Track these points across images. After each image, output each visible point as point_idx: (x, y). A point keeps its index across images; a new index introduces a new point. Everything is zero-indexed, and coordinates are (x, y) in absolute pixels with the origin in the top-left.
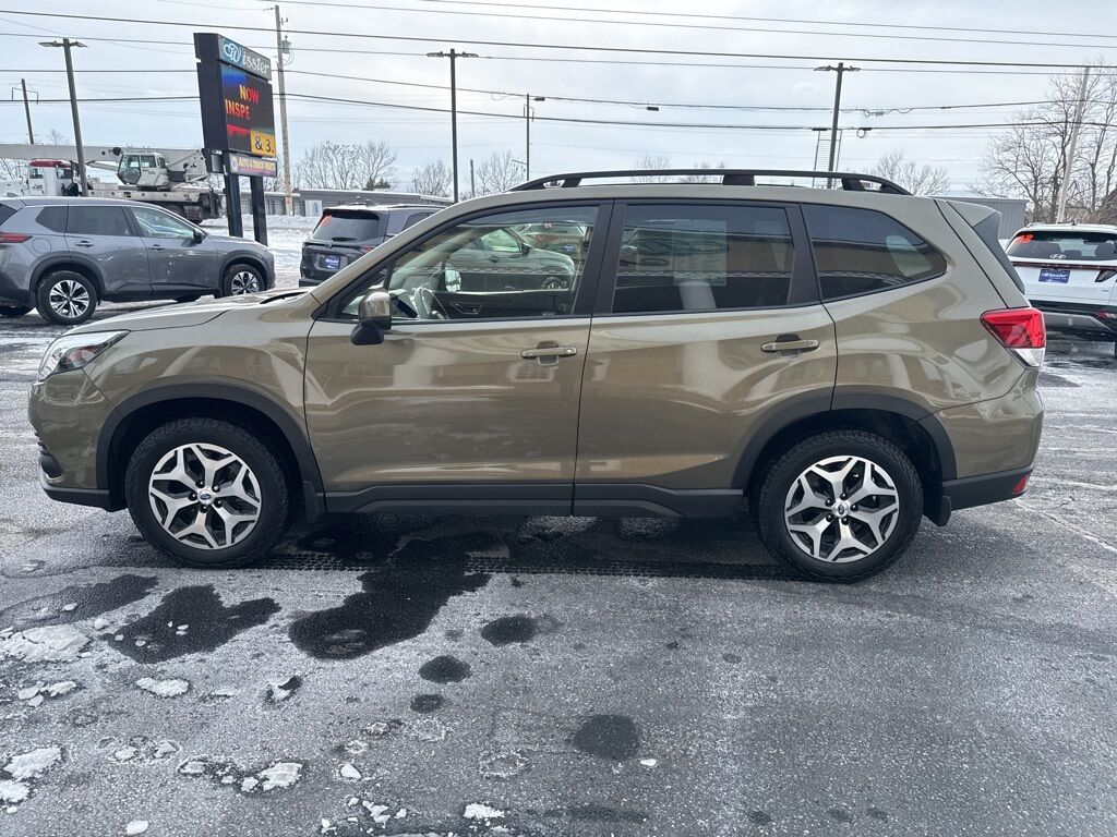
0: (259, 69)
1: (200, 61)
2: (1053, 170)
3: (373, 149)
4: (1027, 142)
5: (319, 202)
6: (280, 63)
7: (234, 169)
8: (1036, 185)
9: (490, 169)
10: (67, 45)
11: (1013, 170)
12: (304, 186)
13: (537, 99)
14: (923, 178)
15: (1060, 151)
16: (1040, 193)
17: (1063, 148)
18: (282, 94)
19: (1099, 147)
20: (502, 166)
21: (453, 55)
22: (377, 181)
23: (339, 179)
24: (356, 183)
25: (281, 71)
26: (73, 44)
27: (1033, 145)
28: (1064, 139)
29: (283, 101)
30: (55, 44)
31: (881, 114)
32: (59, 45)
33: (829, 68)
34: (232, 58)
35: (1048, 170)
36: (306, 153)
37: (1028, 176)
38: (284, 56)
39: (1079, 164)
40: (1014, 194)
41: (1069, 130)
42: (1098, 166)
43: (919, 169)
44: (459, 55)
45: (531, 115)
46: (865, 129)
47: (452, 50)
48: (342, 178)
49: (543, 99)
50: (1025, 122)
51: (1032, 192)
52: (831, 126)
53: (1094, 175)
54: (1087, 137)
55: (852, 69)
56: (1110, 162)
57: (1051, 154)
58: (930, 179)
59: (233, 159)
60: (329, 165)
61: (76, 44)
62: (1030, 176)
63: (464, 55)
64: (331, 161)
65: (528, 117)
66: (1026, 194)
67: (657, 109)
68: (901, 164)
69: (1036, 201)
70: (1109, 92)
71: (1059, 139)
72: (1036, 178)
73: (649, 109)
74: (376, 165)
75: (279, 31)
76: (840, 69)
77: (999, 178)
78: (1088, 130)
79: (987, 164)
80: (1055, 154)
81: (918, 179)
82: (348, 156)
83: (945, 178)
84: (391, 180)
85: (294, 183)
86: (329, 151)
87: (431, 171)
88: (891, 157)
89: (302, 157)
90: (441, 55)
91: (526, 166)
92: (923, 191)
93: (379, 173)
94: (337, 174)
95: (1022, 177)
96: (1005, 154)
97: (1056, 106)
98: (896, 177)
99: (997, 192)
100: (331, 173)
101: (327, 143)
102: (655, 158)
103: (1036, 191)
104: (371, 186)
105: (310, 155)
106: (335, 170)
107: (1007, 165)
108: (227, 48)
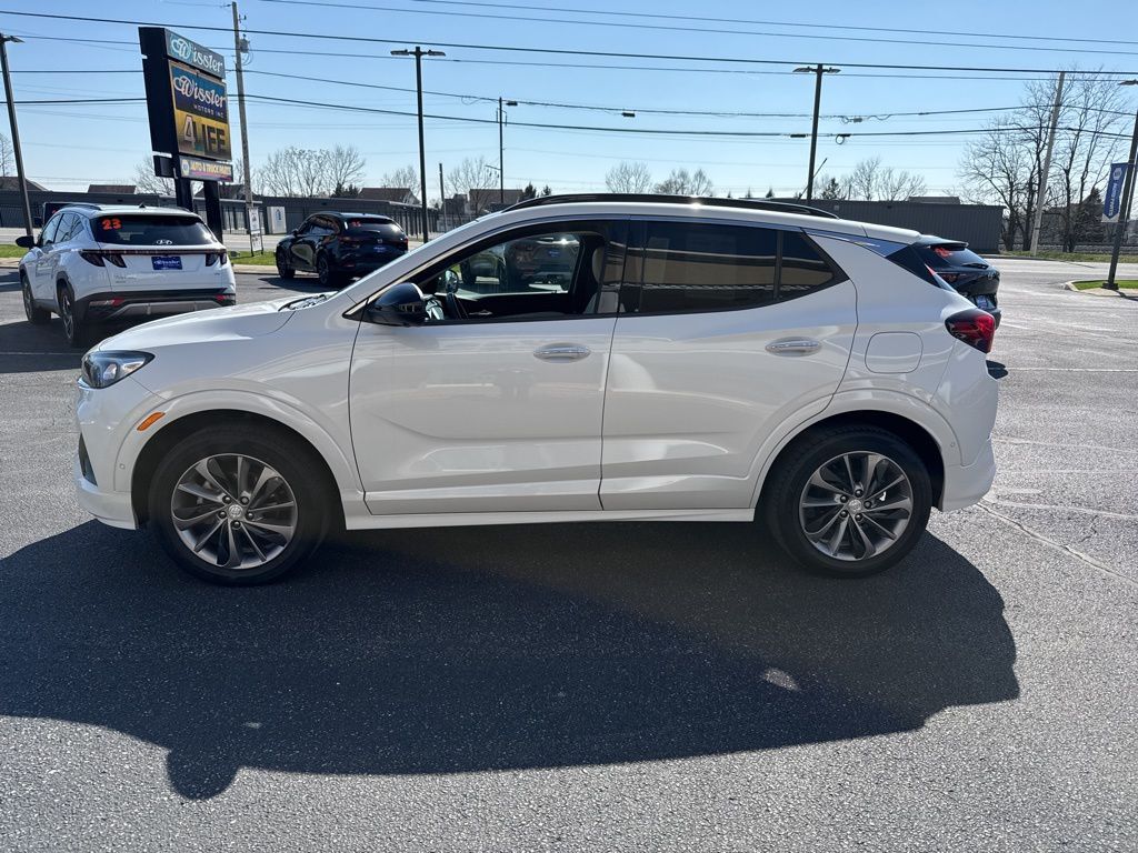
0: (214, 67)
1: (145, 57)
2: (1029, 176)
3: (340, 154)
4: (1003, 147)
5: (282, 209)
6: (238, 64)
7: (186, 173)
8: (1012, 192)
9: (462, 174)
11: (989, 176)
12: (268, 192)
13: (510, 104)
14: (900, 184)
15: (1035, 157)
16: (1015, 199)
17: (1038, 154)
18: (241, 95)
19: (1073, 153)
20: (475, 171)
21: (418, 53)
22: (346, 186)
23: (304, 184)
24: (323, 190)
25: (239, 71)
26: (8, 39)
27: (1008, 150)
28: (1038, 145)
29: (241, 102)
31: (860, 120)
33: (808, 69)
34: (182, 54)
35: (1023, 176)
36: (270, 159)
37: (1002, 183)
38: (242, 54)
39: (1053, 170)
40: (990, 201)
41: (1043, 136)
42: (1072, 172)
43: (896, 175)
44: (425, 53)
45: (504, 120)
46: (844, 136)
48: (308, 184)
49: (515, 104)
50: (1001, 127)
51: (1008, 198)
52: (811, 132)
53: (1067, 179)
54: (1062, 143)
55: (831, 70)
56: (1084, 168)
57: (1026, 160)
58: (907, 185)
59: (184, 162)
60: (294, 171)
61: (12, 39)
62: (1006, 181)
63: (430, 53)
64: (296, 167)
65: (501, 123)
66: (1002, 200)
67: (633, 115)
68: (879, 171)
69: (1012, 208)
70: (1082, 99)
71: (1034, 144)
72: (1011, 183)
73: (625, 115)
74: (344, 171)
75: (237, 31)
76: (820, 71)
77: (975, 184)
78: (1063, 136)
79: (963, 170)
80: (1030, 160)
81: (896, 185)
82: (314, 161)
83: (922, 184)
84: (359, 186)
85: (255, 189)
86: (293, 156)
87: (401, 176)
88: (868, 163)
89: (266, 163)
90: (405, 52)
91: (499, 172)
92: (901, 197)
93: (347, 179)
94: (302, 179)
95: (997, 182)
96: (982, 159)
97: (1031, 112)
98: (873, 184)
99: (974, 198)
100: (296, 179)
101: (292, 148)
102: (631, 165)
103: (1011, 197)
104: (339, 192)
105: (273, 160)
106: (301, 176)
107: (983, 171)
108: (175, 44)
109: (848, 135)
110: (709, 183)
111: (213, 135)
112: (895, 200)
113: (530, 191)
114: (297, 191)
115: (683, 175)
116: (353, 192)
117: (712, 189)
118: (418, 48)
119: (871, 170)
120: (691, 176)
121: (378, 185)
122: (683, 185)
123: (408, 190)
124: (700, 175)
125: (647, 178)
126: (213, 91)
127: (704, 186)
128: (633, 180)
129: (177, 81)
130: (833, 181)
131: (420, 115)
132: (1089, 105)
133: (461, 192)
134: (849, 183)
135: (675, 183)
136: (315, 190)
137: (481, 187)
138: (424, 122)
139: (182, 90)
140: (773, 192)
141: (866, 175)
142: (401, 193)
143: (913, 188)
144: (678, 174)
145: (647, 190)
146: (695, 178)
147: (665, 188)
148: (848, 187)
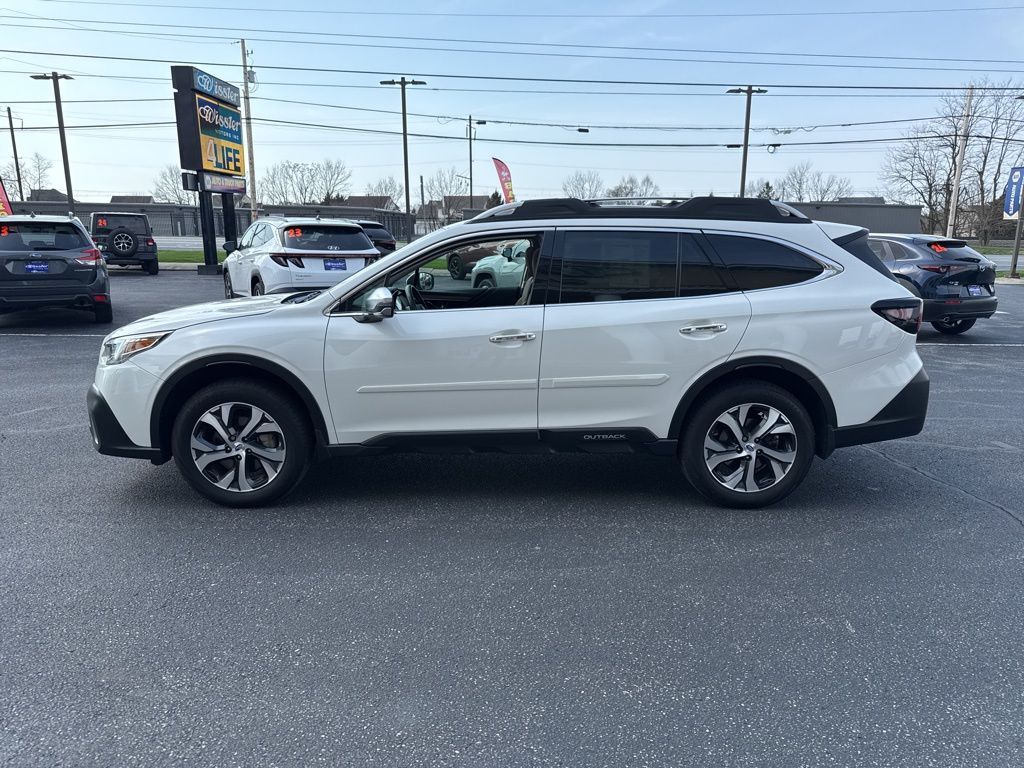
0: (229, 97)
1: (176, 91)
2: (946, 178)
3: (329, 167)
4: (922, 152)
6: (246, 91)
7: (208, 187)
8: (931, 192)
9: (436, 183)
10: (55, 77)
11: (909, 178)
12: (266, 201)
13: (480, 123)
14: (829, 186)
15: (951, 161)
16: (934, 198)
17: (954, 158)
18: (248, 119)
19: (986, 157)
20: (448, 180)
21: (403, 83)
22: (334, 195)
23: (298, 194)
24: (314, 198)
25: (247, 98)
26: (61, 77)
27: (927, 155)
28: (954, 150)
29: (249, 124)
30: (45, 77)
31: (789, 132)
32: (48, 78)
33: (739, 91)
34: (206, 88)
35: (941, 178)
36: (269, 171)
37: (922, 184)
38: (250, 84)
40: (911, 200)
41: (959, 142)
42: (985, 173)
43: (825, 178)
44: (409, 83)
45: (473, 137)
46: (774, 145)
48: (301, 193)
49: (484, 123)
50: (920, 135)
51: (927, 199)
52: (743, 143)
53: (982, 181)
54: (975, 148)
55: (760, 91)
56: (995, 170)
57: (943, 164)
58: (835, 187)
59: (207, 178)
60: (289, 181)
61: (64, 76)
62: (925, 183)
63: (414, 82)
64: (291, 178)
65: (470, 139)
66: (922, 200)
67: (587, 131)
68: (808, 176)
69: (930, 206)
70: (993, 108)
71: (951, 150)
72: (930, 185)
73: (580, 130)
74: (333, 182)
75: (245, 66)
76: (750, 91)
77: (897, 186)
78: (975, 143)
79: (885, 173)
80: (947, 164)
81: (825, 187)
82: (307, 173)
83: (849, 186)
84: (346, 195)
85: (259, 199)
86: (289, 169)
87: (383, 186)
88: (799, 168)
89: (265, 175)
90: (393, 83)
91: (469, 181)
92: (829, 198)
93: (335, 189)
94: (297, 190)
95: (917, 184)
96: (902, 163)
97: (946, 121)
98: (804, 186)
99: (896, 198)
100: (291, 188)
101: (288, 162)
102: (585, 173)
103: (930, 197)
104: (328, 200)
105: (271, 173)
106: (295, 186)
107: (904, 174)
108: (201, 79)
109: (779, 145)
110: (656, 187)
111: (231, 155)
112: (825, 200)
113: (496, 196)
114: (292, 199)
115: (632, 181)
116: (340, 200)
117: (658, 193)
118: (403, 79)
119: (802, 174)
120: (639, 181)
121: (362, 194)
122: (632, 189)
123: (389, 197)
124: (647, 181)
125: (599, 184)
126: (231, 118)
127: (651, 191)
128: (587, 186)
129: (202, 110)
130: (768, 184)
132: (1000, 114)
133: (435, 199)
134: (782, 186)
135: (625, 188)
136: (307, 199)
137: (453, 194)
139: (206, 117)
141: (797, 179)
142: (382, 201)
143: (840, 189)
144: (626, 180)
145: (600, 195)
146: (643, 183)
147: (616, 193)
148: (781, 190)
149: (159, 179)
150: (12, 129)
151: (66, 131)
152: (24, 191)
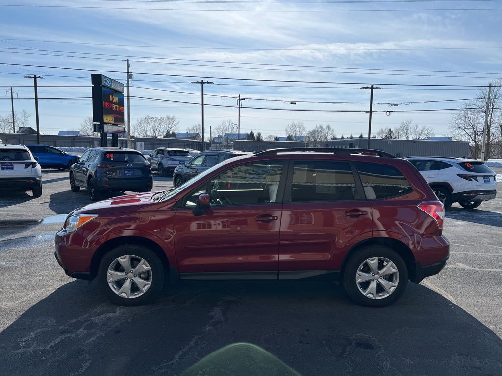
0: (119, 88)
1: (93, 85)
3: (169, 119)
4: (469, 115)
5: (143, 143)
6: (128, 84)
7: (106, 131)
8: (475, 135)
9: (222, 127)
10: (35, 78)
12: (136, 135)
16: (477, 138)
18: (128, 96)
21: (202, 83)
22: (171, 132)
23: (153, 131)
24: (160, 134)
25: (128, 87)
26: (38, 77)
29: (128, 99)
32: (32, 78)
33: (367, 88)
34: (108, 84)
35: (480, 127)
36: (138, 120)
37: (470, 131)
39: (494, 125)
40: (465, 139)
43: (420, 128)
46: (390, 112)
47: (203, 81)
51: (473, 138)
55: (377, 88)
58: (426, 132)
59: (105, 126)
60: (148, 126)
61: (40, 77)
62: (472, 131)
64: (149, 124)
66: (471, 139)
67: (295, 104)
68: (411, 126)
69: (476, 142)
72: (475, 132)
73: (292, 103)
74: (170, 126)
75: (128, 73)
76: (372, 88)
79: (450, 126)
80: (483, 121)
81: (420, 132)
82: (157, 122)
83: (433, 131)
84: (176, 132)
85: (132, 134)
86: (148, 119)
87: (195, 128)
91: (238, 126)
92: (422, 137)
93: (172, 129)
95: (468, 131)
98: (409, 131)
99: (457, 138)
100: (149, 129)
101: (148, 116)
102: (297, 123)
103: (475, 137)
104: (168, 135)
105: (140, 121)
106: (151, 128)
107: (460, 126)
108: (105, 80)
109: (392, 112)
110: (333, 131)
112: (420, 138)
113: (252, 134)
114: (149, 134)
115: (321, 127)
116: (174, 135)
117: (334, 133)
119: (408, 125)
120: (325, 127)
121: (184, 132)
122: (320, 131)
123: (198, 133)
124: (329, 127)
125: (304, 128)
127: (330, 132)
128: (298, 129)
130: (390, 130)
131: (203, 104)
133: (221, 134)
134: (398, 131)
135: (317, 130)
136: (157, 134)
137: (230, 132)
138: (204, 107)
140: (363, 135)
141: (406, 128)
142: (195, 136)
143: (428, 133)
144: (318, 126)
145: (305, 134)
146: (327, 128)
147: (313, 133)
148: (397, 133)
149: (83, 123)
150: (12, 99)
151: (39, 101)
152: (15, 128)
